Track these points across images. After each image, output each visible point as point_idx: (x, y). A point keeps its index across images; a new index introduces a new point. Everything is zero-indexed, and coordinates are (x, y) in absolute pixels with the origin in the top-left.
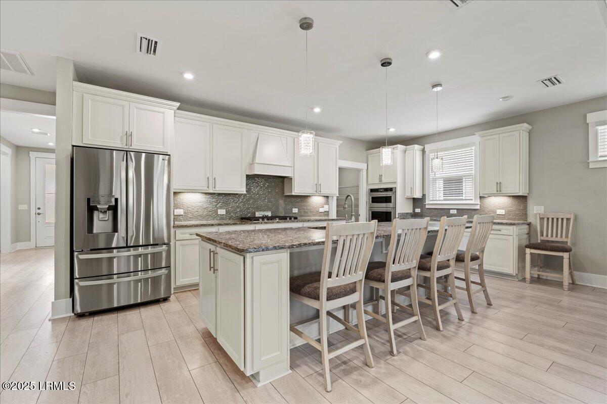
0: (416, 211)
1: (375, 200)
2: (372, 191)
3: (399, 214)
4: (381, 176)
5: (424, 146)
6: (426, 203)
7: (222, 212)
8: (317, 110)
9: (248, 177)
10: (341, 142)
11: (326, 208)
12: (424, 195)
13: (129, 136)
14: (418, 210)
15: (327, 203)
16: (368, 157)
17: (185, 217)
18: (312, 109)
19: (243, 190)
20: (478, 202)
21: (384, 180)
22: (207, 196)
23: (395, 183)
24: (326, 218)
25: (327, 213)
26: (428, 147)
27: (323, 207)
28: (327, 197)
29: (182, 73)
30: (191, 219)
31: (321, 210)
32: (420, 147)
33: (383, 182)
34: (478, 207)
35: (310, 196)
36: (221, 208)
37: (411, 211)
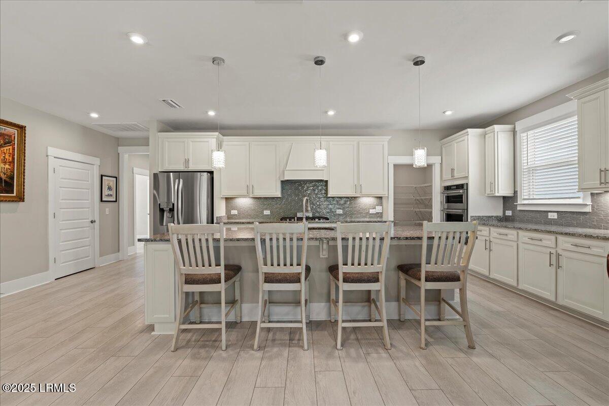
0: (506, 214)
1: (449, 200)
2: (448, 188)
3: (471, 217)
4: (453, 170)
5: (515, 124)
6: (519, 203)
7: (267, 212)
8: (331, 113)
9: (283, 182)
10: (390, 137)
11: (379, 209)
12: (515, 192)
13: (187, 162)
14: (509, 213)
15: (381, 204)
16: (442, 148)
17: (239, 216)
18: (326, 112)
19: (278, 194)
20: (589, 202)
21: (456, 175)
22: (255, 200)
23: (467, 177)
24: (379, 219)
25: (380, 215)
26: (519, 125)
27: (375, 208)
28: (381, 198)
29: (207, 112)
30: (243, 218)
31: (372, 211)
32: (508, 127)
33: (455, 177)
34: (588, 209)
35: (357, 197)
36: (266, 209)
37: (500, 213)
